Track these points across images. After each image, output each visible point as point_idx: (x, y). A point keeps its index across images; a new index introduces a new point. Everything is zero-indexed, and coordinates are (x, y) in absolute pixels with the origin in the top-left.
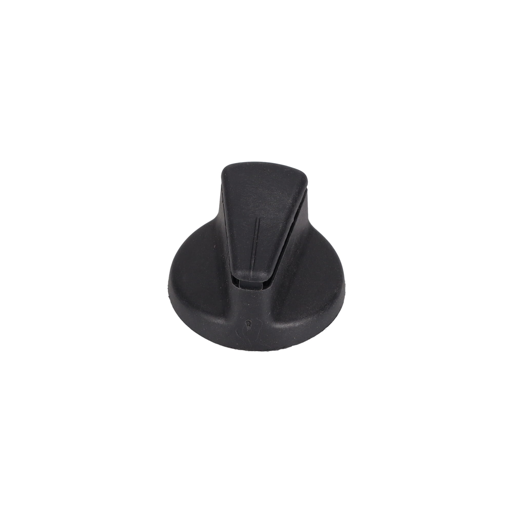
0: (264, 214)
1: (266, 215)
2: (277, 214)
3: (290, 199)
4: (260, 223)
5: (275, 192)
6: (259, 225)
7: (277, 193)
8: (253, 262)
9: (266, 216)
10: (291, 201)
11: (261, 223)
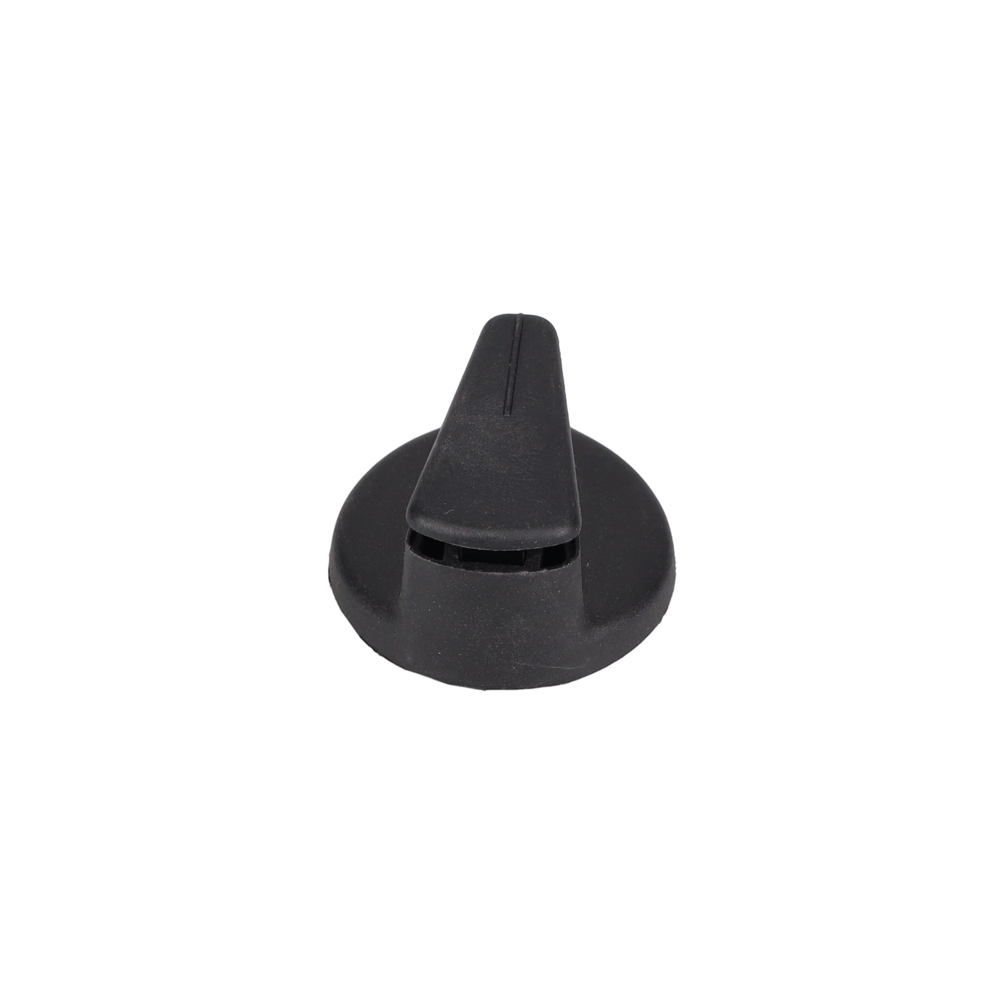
0: (496, 422)
1: (492, 420)
2: (470, 423)
3: (443, 453)
4: (503, 403)
5: (472, 467)
6: (505, 401)
7: (468, 464)
8: (517, 326)
9: (492, 418)
10: (442, 448)
11: (501, 404)
